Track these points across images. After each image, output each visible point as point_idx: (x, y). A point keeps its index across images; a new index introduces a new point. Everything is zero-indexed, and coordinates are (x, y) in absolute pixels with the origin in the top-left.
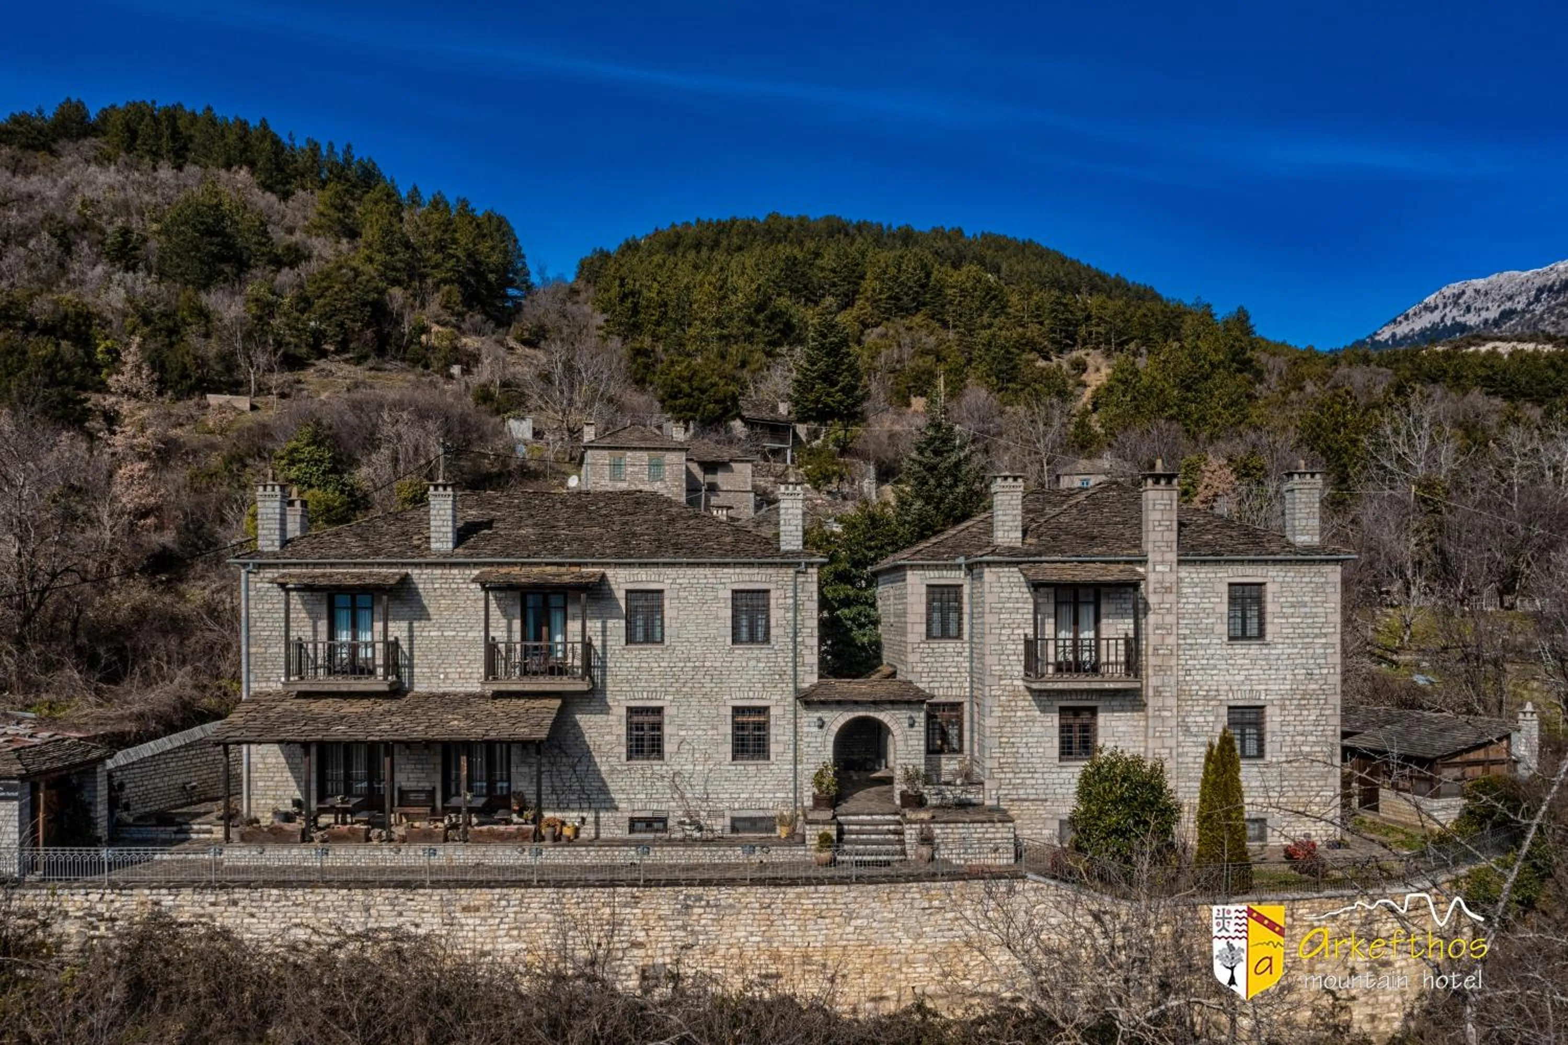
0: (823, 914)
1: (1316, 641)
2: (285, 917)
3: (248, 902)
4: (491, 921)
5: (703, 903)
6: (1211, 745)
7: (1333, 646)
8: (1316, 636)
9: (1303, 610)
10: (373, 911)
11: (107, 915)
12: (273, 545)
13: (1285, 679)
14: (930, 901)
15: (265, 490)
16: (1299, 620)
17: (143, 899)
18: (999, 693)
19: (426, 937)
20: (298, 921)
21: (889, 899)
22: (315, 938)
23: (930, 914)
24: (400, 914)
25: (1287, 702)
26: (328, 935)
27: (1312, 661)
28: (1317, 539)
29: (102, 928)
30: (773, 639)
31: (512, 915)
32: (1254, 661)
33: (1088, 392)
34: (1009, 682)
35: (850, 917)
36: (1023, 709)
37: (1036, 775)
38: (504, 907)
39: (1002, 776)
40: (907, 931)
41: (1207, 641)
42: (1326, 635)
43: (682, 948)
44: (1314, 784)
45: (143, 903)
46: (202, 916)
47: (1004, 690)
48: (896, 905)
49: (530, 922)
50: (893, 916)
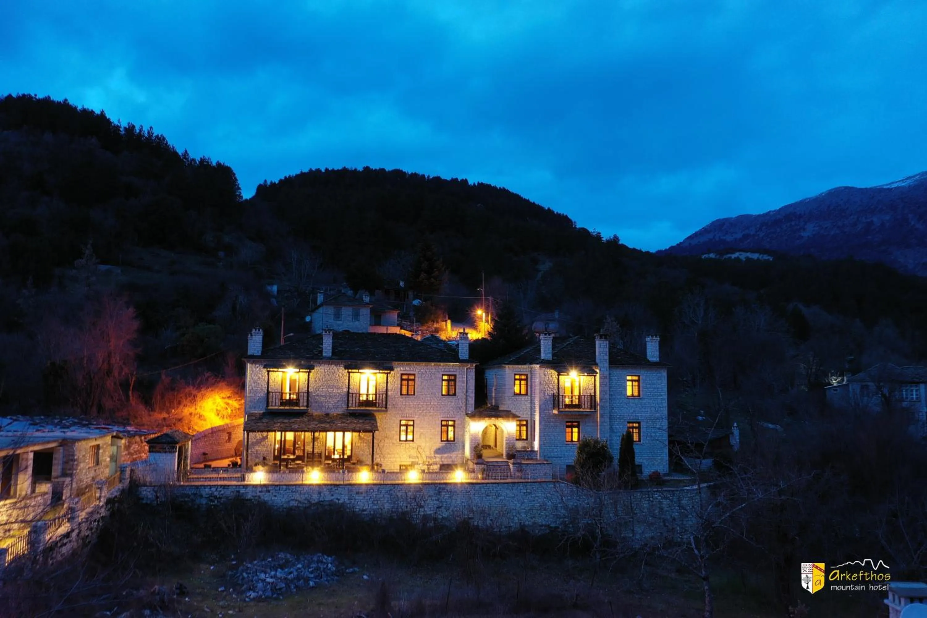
0: (489, 495)
1: (659, 397)
2: (288, 496)
3: (274, 491)
4: (367, 498)
5: (446, 491)
6: (623, 435)
7: (665, 399)
8: (658, 396)
9: (654, 386)
10: (322, 494)
11: (218, 496)
12: (258, 353)
13: (648, 412)
14: (527, 490)
15: (256, 331)
16: (652, 390)
17: (233, 490)
18: (544, 415)
19: (342, 503)
20: (293, 498)
21: (512, 489)
22: (299, 505)
23: (527, 495)
24: (332, 495)
25: (649, 421)
26: (304, 503)
27: (657, 405)
28: (658, 359)
29: (216, 502)
30: (457, 394)
31: (374, 496)
32: (636, 405)
33: (540, 275)
34: (547, 411)
35: (498, 496)
36: (553, 422)
37: (557, 448)
38: (372, 492)
39: (545, 448)
40: (518, 501)
41: (620, 397)
42: (661, 395)
43: (437, 508)
44: (659, 452)
45: (233, 492)
46: (256, 496)
47: (546, 415)
48: (514, 491)
49: (382, 498)
50: (513, 495)
